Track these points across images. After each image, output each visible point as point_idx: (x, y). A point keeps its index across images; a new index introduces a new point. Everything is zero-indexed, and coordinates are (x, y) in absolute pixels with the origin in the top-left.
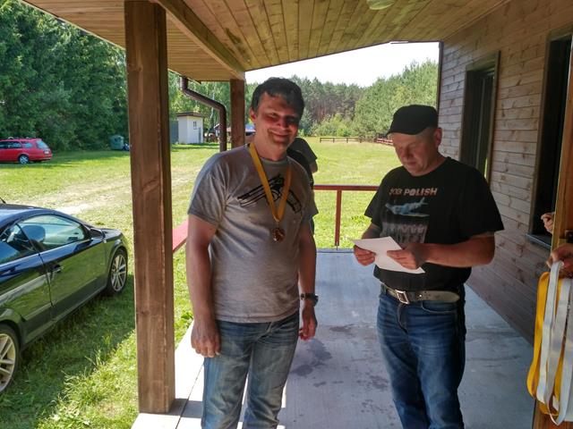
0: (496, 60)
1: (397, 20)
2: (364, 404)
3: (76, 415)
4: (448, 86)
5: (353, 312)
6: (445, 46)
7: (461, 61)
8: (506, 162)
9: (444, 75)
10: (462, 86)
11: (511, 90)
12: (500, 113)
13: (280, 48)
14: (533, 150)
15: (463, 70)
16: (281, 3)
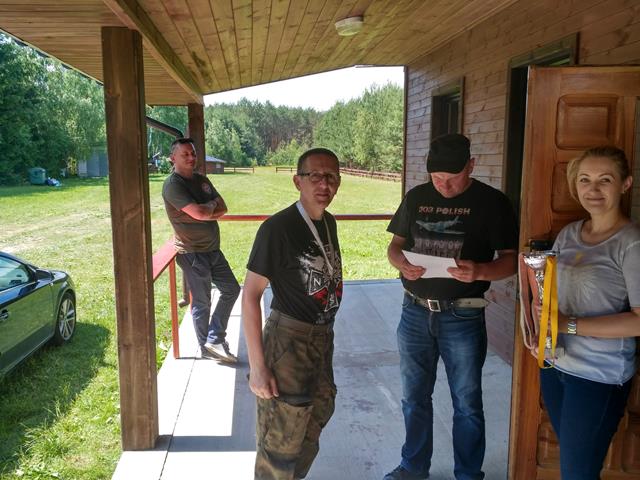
0: (461, 86)
1: (363, 45)
2: (351, 426)
3: (42, 468)
4: (414, 111)
6: (411, 70)
7: (427, 86)
9: (410, 100)
10: (429, 111)
11: (476, 116)
13: (244, 72)
15: (430, 95)
16: (252, 29)
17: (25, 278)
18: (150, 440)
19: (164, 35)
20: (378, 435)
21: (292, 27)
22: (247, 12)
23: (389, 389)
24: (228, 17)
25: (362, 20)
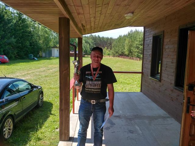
0: (162, 33)
2: (127, 138)
5: (120, 111)
6: (146, 28)
8: (166, 64)
10: (152, 41)
11: (167, 43)
12: (164, 49)
14: (175, 61)
15: (152, 36)
16: (100, 17)
17: (30, 87)
18: (68, 138)
19: (75, 19)
20: (136, 141)
21: (112, 16)
22: (100, 12)
23: (139, 127)
24: (94, 14)
25: (133, 14)
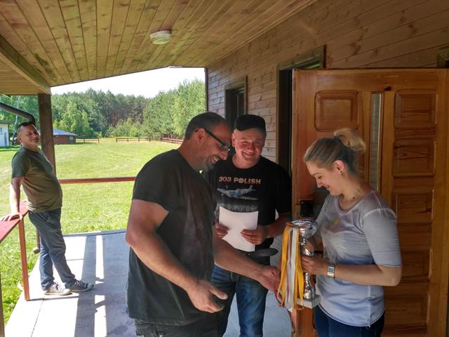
0: (244, 82)
1: (174, 51)
4: (213, 100)
6: (209, 71)
7: (221, 82)
9: (210, 92)
10: (223, 100)
11: (256, 104)
13: (81, 69)
14: (274, 145)
15: (223, 89)
16: (83, 36)
21: (116, 36)
22: (77, 23)
24: (62, 27)
25: (171, 33)
